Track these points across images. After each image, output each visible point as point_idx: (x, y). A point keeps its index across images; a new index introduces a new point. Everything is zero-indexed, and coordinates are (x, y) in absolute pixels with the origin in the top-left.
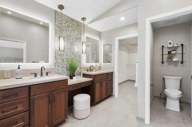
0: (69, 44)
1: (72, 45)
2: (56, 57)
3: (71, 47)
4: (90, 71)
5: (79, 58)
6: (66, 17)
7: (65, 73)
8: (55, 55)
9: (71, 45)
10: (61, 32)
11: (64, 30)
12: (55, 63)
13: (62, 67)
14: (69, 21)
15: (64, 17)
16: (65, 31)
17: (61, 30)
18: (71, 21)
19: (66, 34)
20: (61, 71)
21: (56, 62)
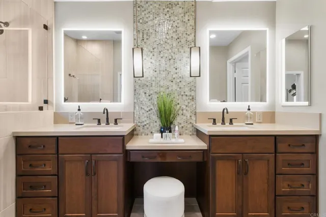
0: (163, 61)
1: (172, 61)
2: (135, 90)
3: (167, 66)
4: (223, 123)
5: (191, 90)
6: (155, 5)
7: (155, 124)
8: (135, 86)
9: (168, 62)
10: (145, 40)
11: (151, 33)
12: (135, 103)
13: (147, 109)
14: (162, 10)
15: (151, 7)
16: (153, 36)
17: (145, 36)
18: (168, 9)
19: (155, 41)
20: (146, 119)
21: (136, 101)
